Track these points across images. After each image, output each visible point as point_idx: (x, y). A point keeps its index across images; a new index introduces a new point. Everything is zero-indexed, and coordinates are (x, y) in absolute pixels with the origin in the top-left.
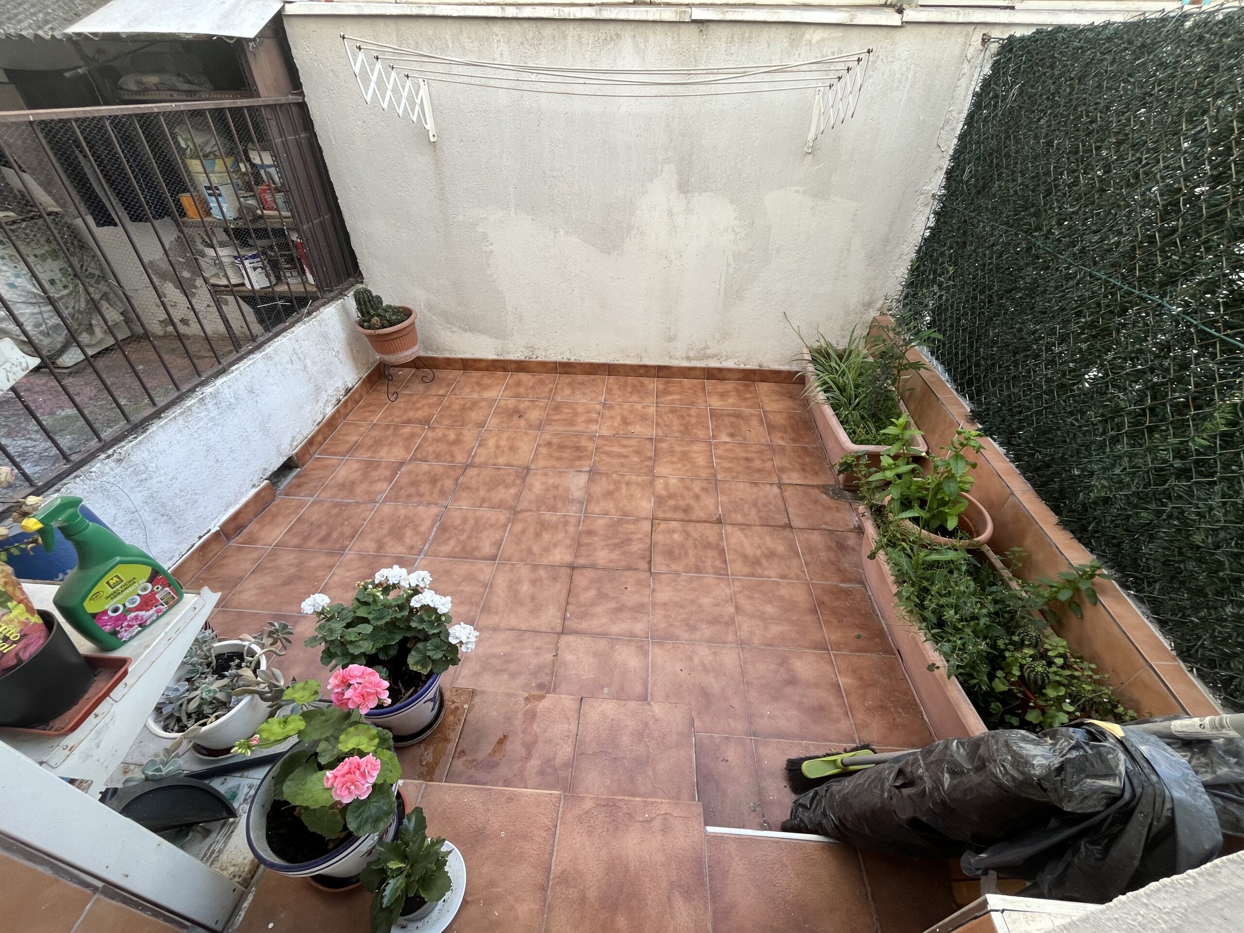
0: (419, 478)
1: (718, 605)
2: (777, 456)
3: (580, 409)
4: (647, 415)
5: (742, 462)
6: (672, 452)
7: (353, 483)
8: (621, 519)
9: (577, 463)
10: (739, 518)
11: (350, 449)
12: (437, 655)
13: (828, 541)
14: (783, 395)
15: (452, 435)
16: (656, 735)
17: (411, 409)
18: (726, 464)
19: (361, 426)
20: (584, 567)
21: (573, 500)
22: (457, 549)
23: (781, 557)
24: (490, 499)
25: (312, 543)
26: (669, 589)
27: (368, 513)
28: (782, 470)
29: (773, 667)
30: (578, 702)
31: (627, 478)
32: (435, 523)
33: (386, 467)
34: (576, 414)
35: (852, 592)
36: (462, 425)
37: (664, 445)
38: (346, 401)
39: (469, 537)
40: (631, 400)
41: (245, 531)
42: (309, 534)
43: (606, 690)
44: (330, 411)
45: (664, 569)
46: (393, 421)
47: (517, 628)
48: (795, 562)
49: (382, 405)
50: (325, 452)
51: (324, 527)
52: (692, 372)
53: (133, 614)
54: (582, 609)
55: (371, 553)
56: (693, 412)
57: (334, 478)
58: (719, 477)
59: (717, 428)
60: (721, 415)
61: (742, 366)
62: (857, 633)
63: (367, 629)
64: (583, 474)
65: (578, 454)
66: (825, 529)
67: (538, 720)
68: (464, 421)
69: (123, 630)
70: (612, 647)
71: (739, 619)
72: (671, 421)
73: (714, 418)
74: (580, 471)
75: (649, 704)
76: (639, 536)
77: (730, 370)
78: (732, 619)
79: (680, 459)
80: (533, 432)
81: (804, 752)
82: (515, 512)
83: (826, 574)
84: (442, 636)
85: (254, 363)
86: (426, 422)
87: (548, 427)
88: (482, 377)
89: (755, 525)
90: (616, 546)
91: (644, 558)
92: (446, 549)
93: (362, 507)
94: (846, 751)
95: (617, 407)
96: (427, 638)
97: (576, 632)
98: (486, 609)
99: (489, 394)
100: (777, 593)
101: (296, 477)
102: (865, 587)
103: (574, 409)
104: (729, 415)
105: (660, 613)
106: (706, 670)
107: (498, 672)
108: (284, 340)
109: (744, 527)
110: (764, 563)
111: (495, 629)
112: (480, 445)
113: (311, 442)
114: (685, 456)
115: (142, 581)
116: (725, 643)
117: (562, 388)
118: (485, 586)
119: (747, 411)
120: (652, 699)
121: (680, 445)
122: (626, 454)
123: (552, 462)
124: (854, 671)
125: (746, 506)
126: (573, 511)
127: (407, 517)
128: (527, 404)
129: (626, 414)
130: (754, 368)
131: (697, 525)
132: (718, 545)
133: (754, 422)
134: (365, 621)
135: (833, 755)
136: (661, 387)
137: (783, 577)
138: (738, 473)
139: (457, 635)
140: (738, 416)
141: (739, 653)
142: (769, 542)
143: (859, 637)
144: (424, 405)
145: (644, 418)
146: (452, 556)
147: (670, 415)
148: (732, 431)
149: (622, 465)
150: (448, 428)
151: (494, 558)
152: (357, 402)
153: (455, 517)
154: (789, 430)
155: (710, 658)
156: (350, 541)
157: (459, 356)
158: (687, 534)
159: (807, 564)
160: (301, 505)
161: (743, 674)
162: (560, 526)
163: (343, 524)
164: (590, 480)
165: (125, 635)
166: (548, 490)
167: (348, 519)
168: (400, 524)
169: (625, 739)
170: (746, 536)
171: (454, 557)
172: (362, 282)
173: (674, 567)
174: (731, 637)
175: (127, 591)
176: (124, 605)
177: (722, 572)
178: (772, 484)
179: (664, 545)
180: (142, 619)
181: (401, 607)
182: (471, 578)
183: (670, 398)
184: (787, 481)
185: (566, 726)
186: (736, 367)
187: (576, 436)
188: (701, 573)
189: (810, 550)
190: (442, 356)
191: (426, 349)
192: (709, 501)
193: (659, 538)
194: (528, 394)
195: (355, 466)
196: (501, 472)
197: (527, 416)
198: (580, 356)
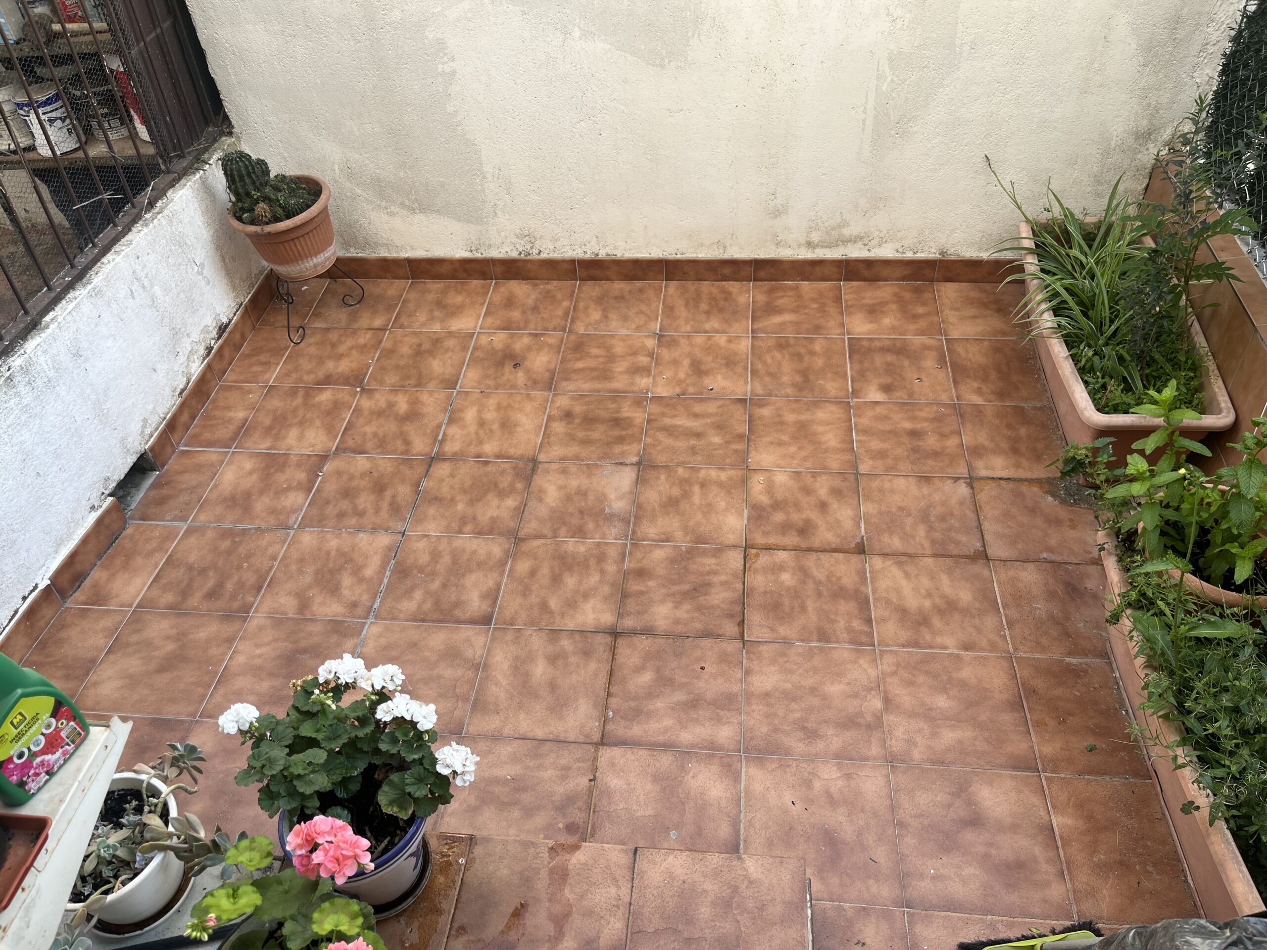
0: (355, 483)
1: (855, 695)
2: (969, 426)
3: (619, 348)
4: (736, 354)
5: (905, 439)
6: (780, 424)
7: (248, 495)
8: (693, 548)
9: (617, 449)
10: (896, 543)
11: (236, 434)
12: (421, 792)
13: (1051, 581)
14: (985, 305)
15: (402, 404)
16: (751, 904)
17: (330, 357)
18: (876, 444)
19: (249, 392)
20: (633, 632)
21: (612, 515)
22: (428, 606)
23: (966, 612)
24: (474, 518)
25: (195, 600)
26: (773, 668)
27: (277, 547)
28: (977, 451)
29: (941, 798)
30: (631, 855)
31: (702, 474)
32: (388, 563)
33: (298, 465)
34: (611, 358)
35: (1085, 671)
36: (419, 385)
37: (766, 412)
38: (221, 348)
39: (444, 586)
40: (707, 326)
41: (88, 583)
42: (189, 585)
43: (673, 834)
44: (196, 368)
45: (766, 635)
46: (300, 380)
47: (530, 735)
48: (990, 621)
49: (278, 352)
50: (196, 440)
51: (211, 573)
52: (818, 269)
53: (39, 759)
54: (632, 704)
55: (290, 615)
56: (817, 347)
57: (216, 486)
58: (863, 468)
59: (861, 376)
60: (870, 350)
61: (909, 255)
62: (1090, 741)
63: (319, 756)
64: (628, 469)
65: (617, 432)
66: (1046, 561)
67: (570, 881)
68: (420, 376)
69: (30, 780)
70: (682, 767)
71: (890, 719)
72: (779, 365)
73: (856, 357)
74: (622, 464)
75: (739, 858)
76: (723, 578)
77: (887, 263)
78: (879, 719)
79: (795, 438)
80: (537, 394)
81: (987, 932)
82: (518, 540)
83: (1045, 641)
84: (426, 763)
85: (78, 305)
86: (356, 380)
87: (564, 384)
88: (444, 292)
89: (924, 556)
90: (686, 596)
91: (731, 616)
92: (409, 606)
93: (268, 537)
94: (1054, 932)
95: (683, 342)
96: (402, 766)
97: (623, 743)
98: (479, 705)
99: (462, 323)
100: (954, 675)
101: (154, 486)
102: (1110, 664)
103: (608, 349)
104: (885, 350)
105: (758, 709)
106: (832, 802)
107: (504, 805)
108: (118, 259)
109: (904, 559)
110: (937, 622)
111: (496, 738)
112: (451, 421)
113: (171, 426)
114: (803, 432)
115: (45, 717)
116: (866, 759)
117: (587, 308)
118: (476, 667)
119: (918, 340)
120: (746, 848)
121: (793, 411)
122: (700, 429)
123: (574, 449)
124: (1080, 805)
125: (909, 521)
126: (612, 534)
127: (341, 553)
128: (526, 340)
129: (699, 354)
130: (932, 256)
131: (822, 556)
132: (857, 591)
133: (930, 362)
134: (313, 743)
135: (1033, 937)
136: (762, 298)
137: (967, 647)
138: (897, 459)
139: (448, 762)
140: (900, 350)
141: (887, 776)
142: (946, 585)
143: (1091, 749)
144: (351, 349)
145: (730, 362)
146: (419, 618)
147: (778, 355)
148: (888, 380)
149: (693, 451)
150: (395, 391)
151: (486, 620)
152: (238, 348)
153: (420, 550)
154: (993, 375)
155: (840, 783)
156: (256, 597)
157: (404, 255)
158: (804, 573)
159: (1010, 624)
160: (170, 535)
161: (893, 808)
162: (592, 562)
163: (239, 568)
164: (640, 480)
165: (32, 786)
166: (568, 498)
167: (249, 556)
168: (331, 565)
169: (705, 911)
170: (907, 575)
171: (423, 621)
172: (230, 134)
173: (783, 631)
174: (875, 750)
175: (31, 731)
176: (29, 749)
177: (864, 639)
178: (956, 479)
179: (765, 593)
180: (49, 765)
181: (363, 721)
182: (452, 654)
183: (777, 319)
184: (984, 473)
185: (613, 890)
186: (898, 256)
187: (614, 399)
188: (828, 641)
189: (1018, 598)
190: (373, 256)
191: (347, 245)
192: (844, 514)
193: (758, 581)
194: (527, 322)
195: (248, 465)
196: (489, 468)
197: (527, 364)
198: (615, 248)
